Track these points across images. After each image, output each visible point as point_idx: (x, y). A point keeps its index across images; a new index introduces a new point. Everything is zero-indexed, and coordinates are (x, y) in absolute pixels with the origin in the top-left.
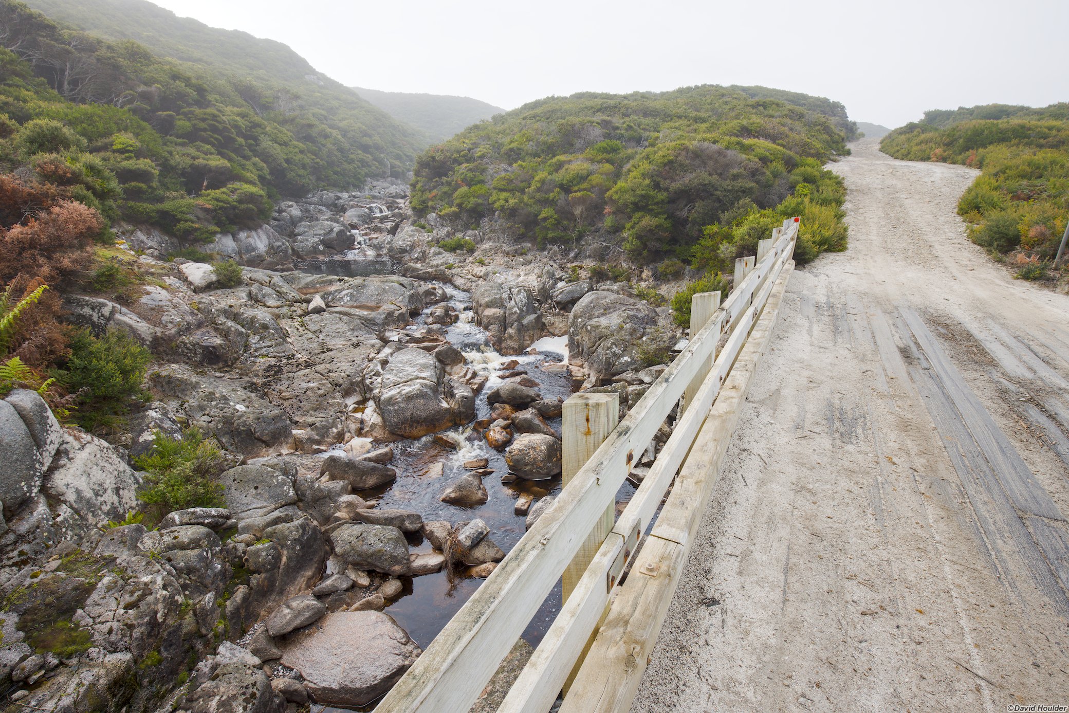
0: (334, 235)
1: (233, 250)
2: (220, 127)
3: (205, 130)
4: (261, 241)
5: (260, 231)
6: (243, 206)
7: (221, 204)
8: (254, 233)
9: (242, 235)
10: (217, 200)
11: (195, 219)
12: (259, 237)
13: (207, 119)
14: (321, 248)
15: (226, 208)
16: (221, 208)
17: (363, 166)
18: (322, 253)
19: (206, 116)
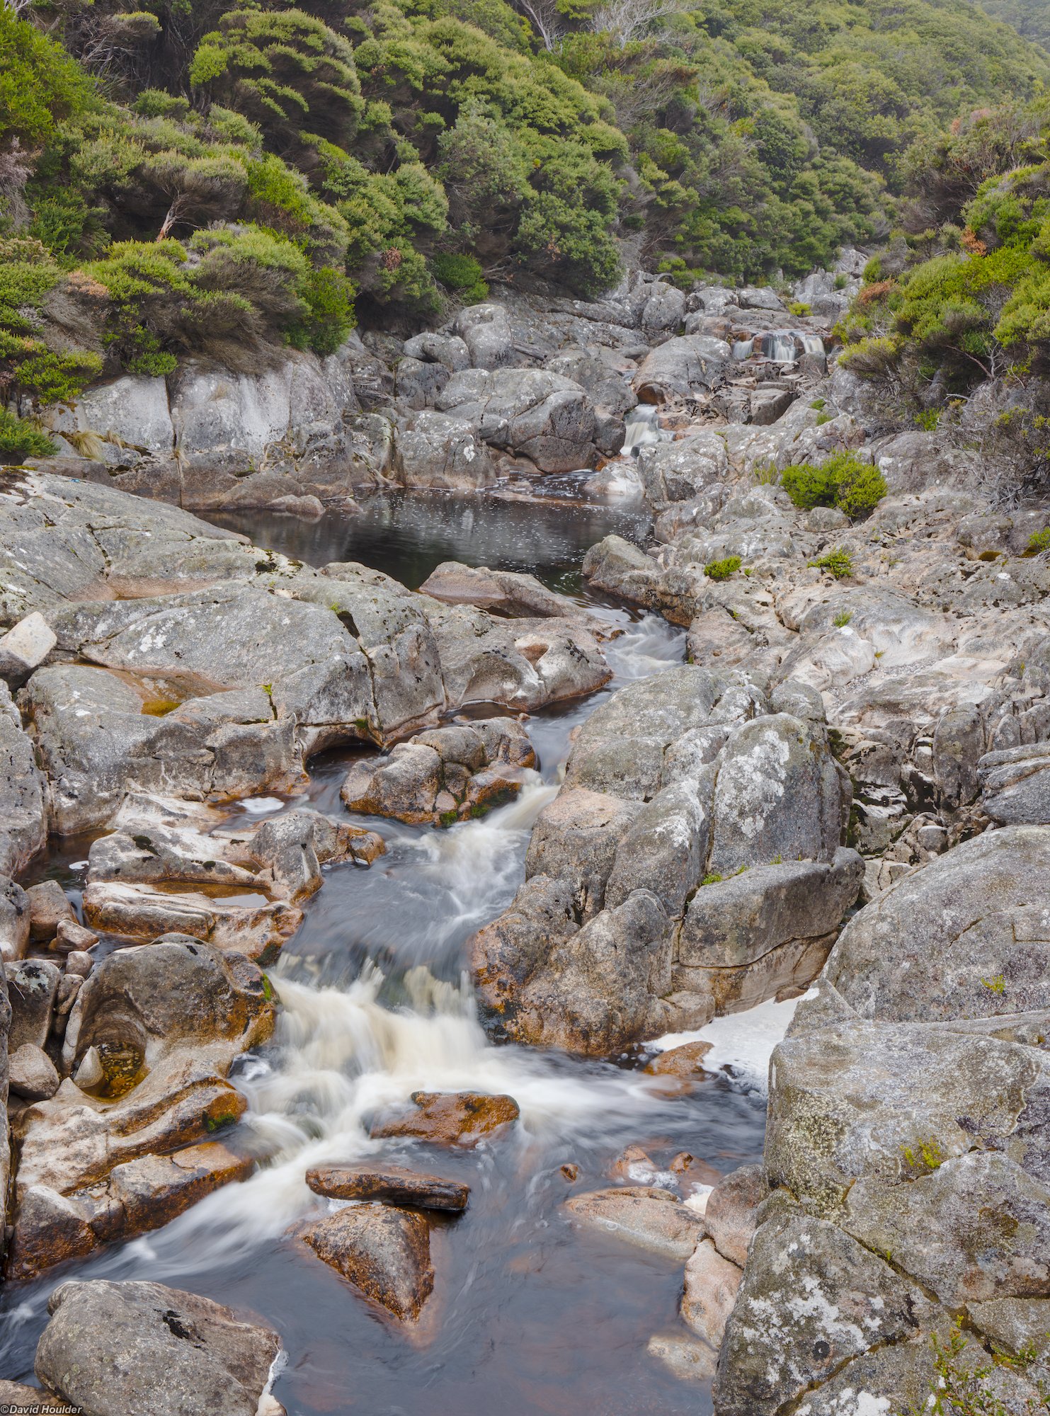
0: (541, 416)
1: (158, 431)
2: (308, 63)
3: (257, 72)
4: (265, 414)
5: (271, 380)
6: (208, 299)
7: (138, 285)
8: (247, 385)
9: (201, 389)
10: (133, 271)
11: (39, 324)
12: (262, 400)
13: (275, 40)
14: (469, 452)
15: (150, 300)
16: (137, 298)
17: (842, 209)
18: (470, 469)
19: (275, 32)
